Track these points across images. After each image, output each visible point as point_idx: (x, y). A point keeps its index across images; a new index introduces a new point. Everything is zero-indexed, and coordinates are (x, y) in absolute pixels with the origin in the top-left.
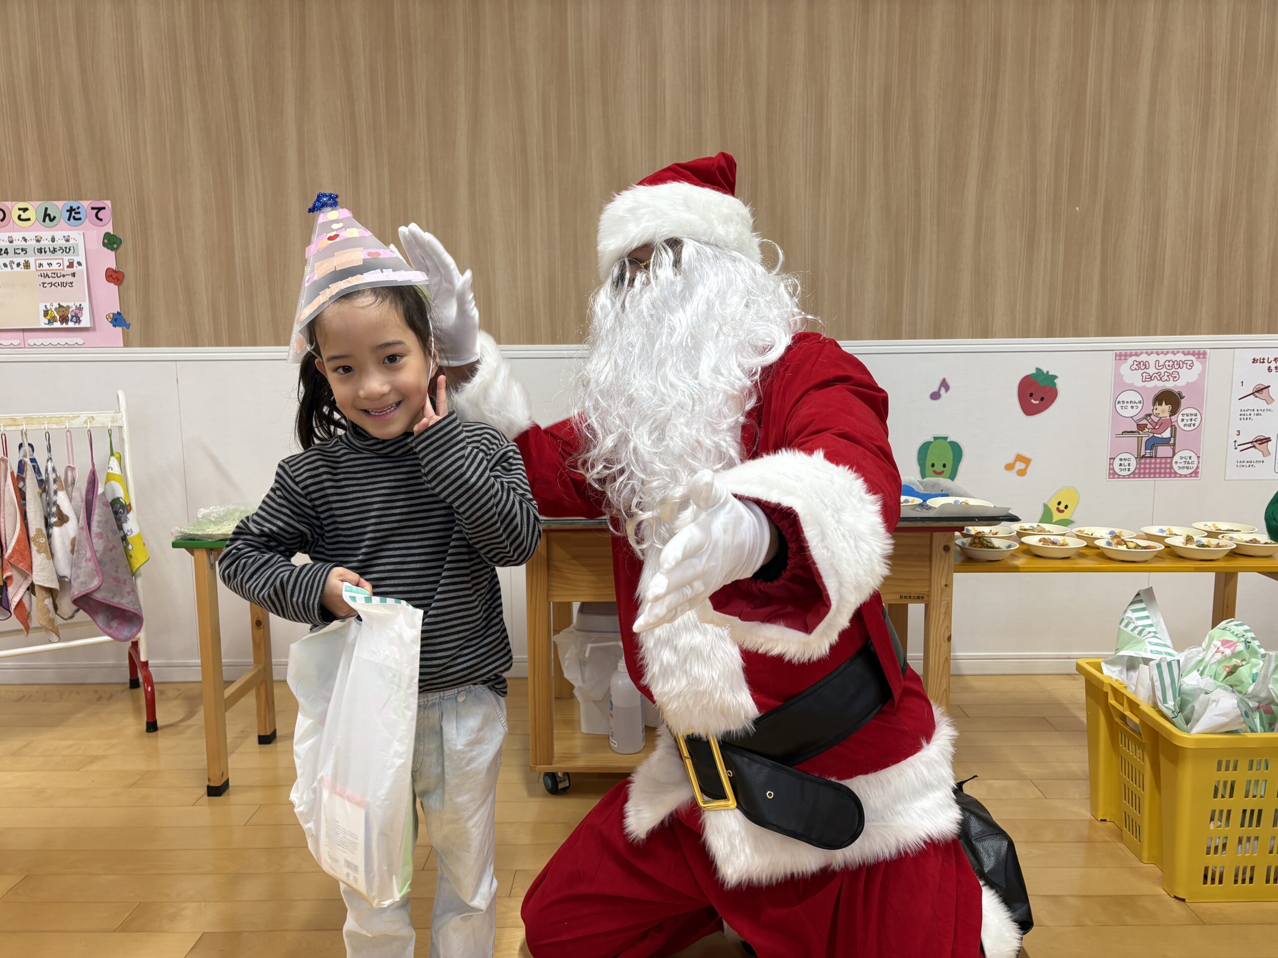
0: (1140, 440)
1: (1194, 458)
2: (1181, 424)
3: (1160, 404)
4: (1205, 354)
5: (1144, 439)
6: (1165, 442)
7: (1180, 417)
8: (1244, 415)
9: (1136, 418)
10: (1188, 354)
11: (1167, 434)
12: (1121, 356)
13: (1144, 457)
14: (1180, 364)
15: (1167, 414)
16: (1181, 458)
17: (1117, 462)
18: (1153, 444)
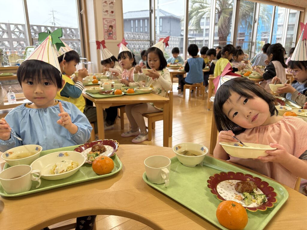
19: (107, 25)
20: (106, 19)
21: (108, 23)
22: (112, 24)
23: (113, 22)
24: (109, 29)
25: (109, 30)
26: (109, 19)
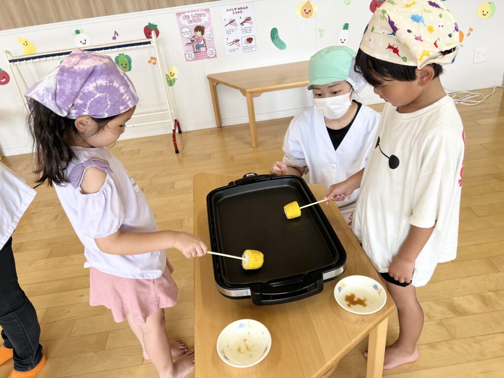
0: (193, 46)
1: (214, 51)
2: (206, 38)
3: (197, 31)
4: (208, 10)
5: (195, 46)
6: (202, 46)
7: (205, 36)
8: (228, 32)
9: (190, 38)
10: (203, 10)
11: (202, 43)
12: (178, 14)
13: (196, 52)
14: (200, 15)
15: (201, 35)
16: (209, 51)
17: (187, 55)
18: (198, 47)
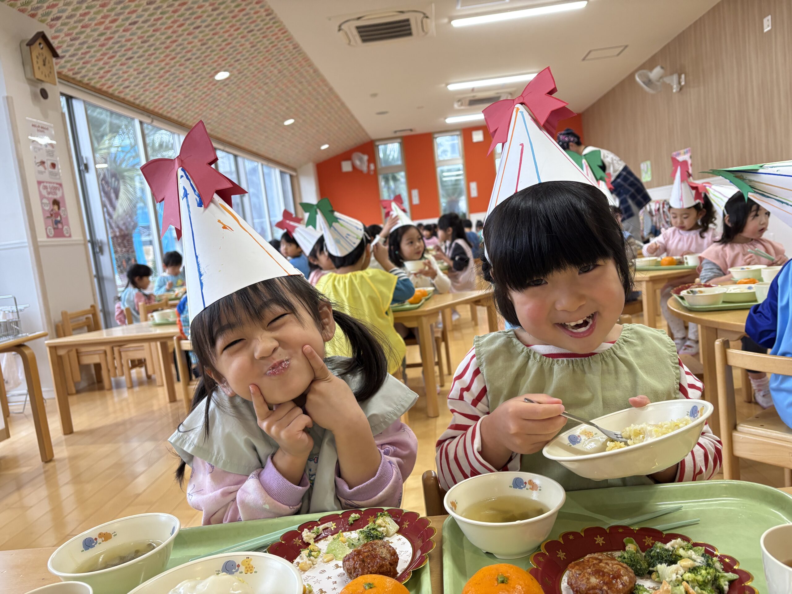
19: (48, 199)
20: (43, 182)
21: (49, 193)
22: (58, 197)
23: (57, 192)
24: (52, 210)
25: (54, 211)
26: (50, 183)
